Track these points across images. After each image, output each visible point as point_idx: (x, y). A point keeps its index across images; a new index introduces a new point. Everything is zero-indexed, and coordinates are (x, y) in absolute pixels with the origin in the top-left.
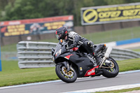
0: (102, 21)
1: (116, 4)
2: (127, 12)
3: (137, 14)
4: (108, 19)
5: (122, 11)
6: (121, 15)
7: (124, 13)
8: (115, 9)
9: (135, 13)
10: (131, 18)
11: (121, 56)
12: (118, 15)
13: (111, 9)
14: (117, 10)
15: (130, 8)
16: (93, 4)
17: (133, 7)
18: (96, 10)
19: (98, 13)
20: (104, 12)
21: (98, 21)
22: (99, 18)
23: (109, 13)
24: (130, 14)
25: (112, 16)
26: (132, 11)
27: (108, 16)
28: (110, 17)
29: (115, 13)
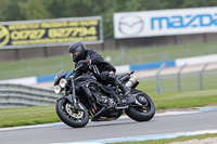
0: (15, 45)
1: (39, 18)
2: (55, 31)
3: (70, 36)
4: (26, 42)
5: (47, 30)
6: (46, 36)
7: (51, 33)
8: (37, 26)
9: (68, 34)
10: (60, 40)
11: (46, 99)
12: (41, 36)
13: (31, 26)
14: (40, 28)
15: (59, 25)
16: (4, 18)
17: (65, 24)
18: (7, 26)
19: (11, 32)
20: (19, 30)
21: (9, 43)
22: (11, 40)
23: (28, 33)
24: (59, 35)
25: (32, 37)
26: (63, 31)
27: (26, 37)
28: (28, 39)
29: (36, 32)
